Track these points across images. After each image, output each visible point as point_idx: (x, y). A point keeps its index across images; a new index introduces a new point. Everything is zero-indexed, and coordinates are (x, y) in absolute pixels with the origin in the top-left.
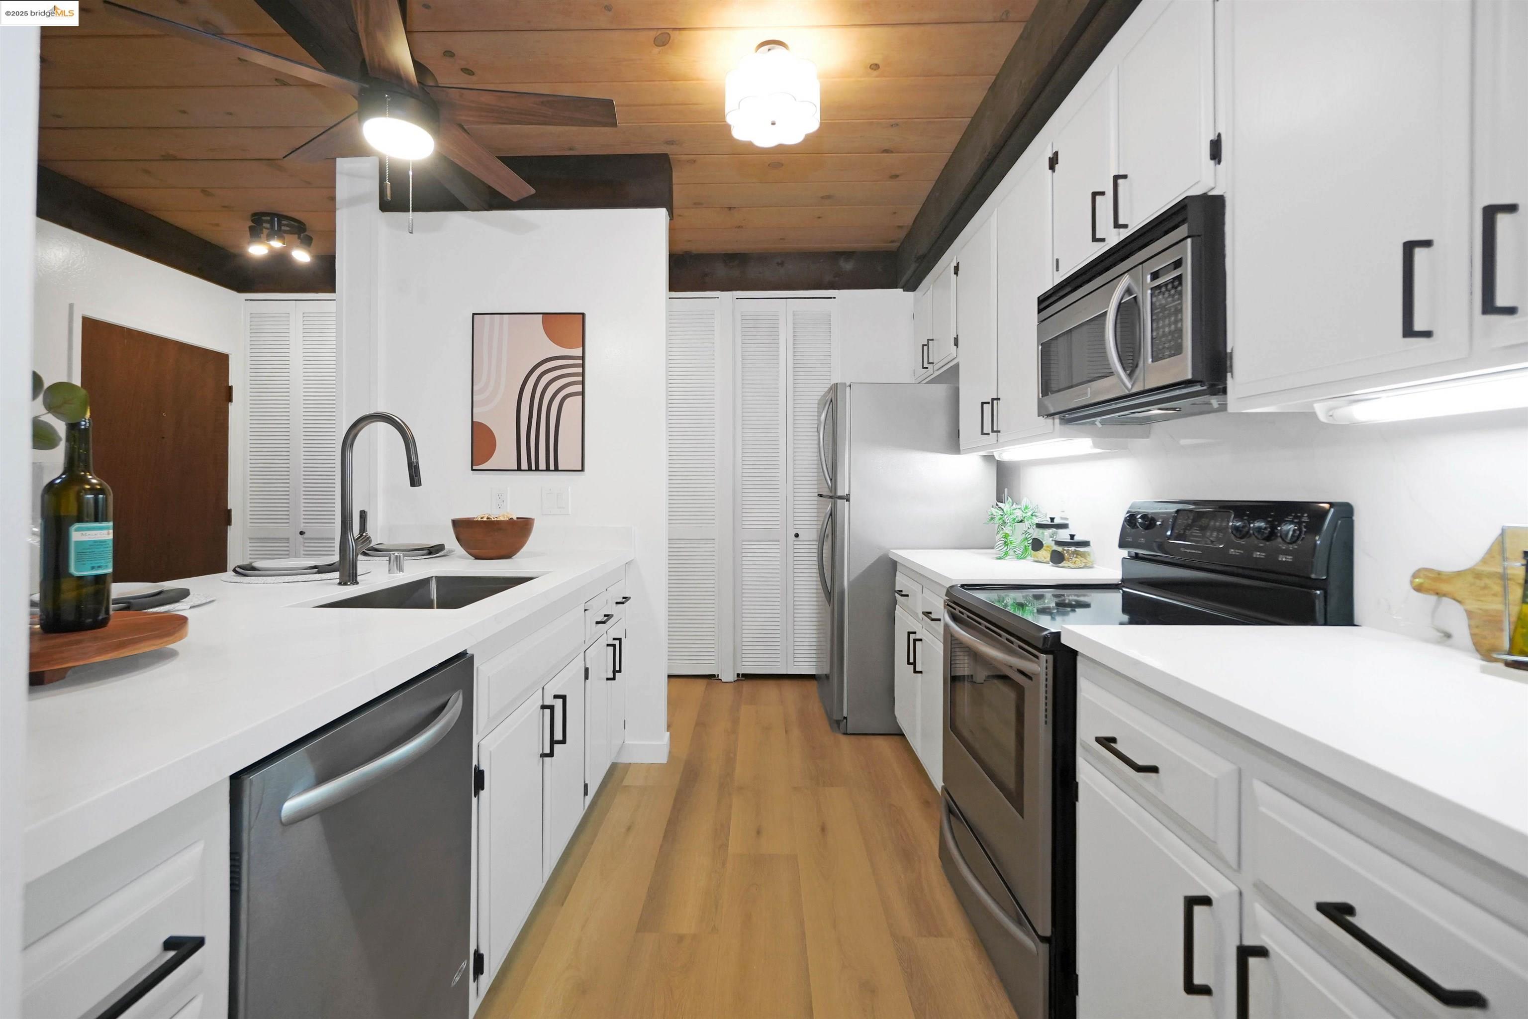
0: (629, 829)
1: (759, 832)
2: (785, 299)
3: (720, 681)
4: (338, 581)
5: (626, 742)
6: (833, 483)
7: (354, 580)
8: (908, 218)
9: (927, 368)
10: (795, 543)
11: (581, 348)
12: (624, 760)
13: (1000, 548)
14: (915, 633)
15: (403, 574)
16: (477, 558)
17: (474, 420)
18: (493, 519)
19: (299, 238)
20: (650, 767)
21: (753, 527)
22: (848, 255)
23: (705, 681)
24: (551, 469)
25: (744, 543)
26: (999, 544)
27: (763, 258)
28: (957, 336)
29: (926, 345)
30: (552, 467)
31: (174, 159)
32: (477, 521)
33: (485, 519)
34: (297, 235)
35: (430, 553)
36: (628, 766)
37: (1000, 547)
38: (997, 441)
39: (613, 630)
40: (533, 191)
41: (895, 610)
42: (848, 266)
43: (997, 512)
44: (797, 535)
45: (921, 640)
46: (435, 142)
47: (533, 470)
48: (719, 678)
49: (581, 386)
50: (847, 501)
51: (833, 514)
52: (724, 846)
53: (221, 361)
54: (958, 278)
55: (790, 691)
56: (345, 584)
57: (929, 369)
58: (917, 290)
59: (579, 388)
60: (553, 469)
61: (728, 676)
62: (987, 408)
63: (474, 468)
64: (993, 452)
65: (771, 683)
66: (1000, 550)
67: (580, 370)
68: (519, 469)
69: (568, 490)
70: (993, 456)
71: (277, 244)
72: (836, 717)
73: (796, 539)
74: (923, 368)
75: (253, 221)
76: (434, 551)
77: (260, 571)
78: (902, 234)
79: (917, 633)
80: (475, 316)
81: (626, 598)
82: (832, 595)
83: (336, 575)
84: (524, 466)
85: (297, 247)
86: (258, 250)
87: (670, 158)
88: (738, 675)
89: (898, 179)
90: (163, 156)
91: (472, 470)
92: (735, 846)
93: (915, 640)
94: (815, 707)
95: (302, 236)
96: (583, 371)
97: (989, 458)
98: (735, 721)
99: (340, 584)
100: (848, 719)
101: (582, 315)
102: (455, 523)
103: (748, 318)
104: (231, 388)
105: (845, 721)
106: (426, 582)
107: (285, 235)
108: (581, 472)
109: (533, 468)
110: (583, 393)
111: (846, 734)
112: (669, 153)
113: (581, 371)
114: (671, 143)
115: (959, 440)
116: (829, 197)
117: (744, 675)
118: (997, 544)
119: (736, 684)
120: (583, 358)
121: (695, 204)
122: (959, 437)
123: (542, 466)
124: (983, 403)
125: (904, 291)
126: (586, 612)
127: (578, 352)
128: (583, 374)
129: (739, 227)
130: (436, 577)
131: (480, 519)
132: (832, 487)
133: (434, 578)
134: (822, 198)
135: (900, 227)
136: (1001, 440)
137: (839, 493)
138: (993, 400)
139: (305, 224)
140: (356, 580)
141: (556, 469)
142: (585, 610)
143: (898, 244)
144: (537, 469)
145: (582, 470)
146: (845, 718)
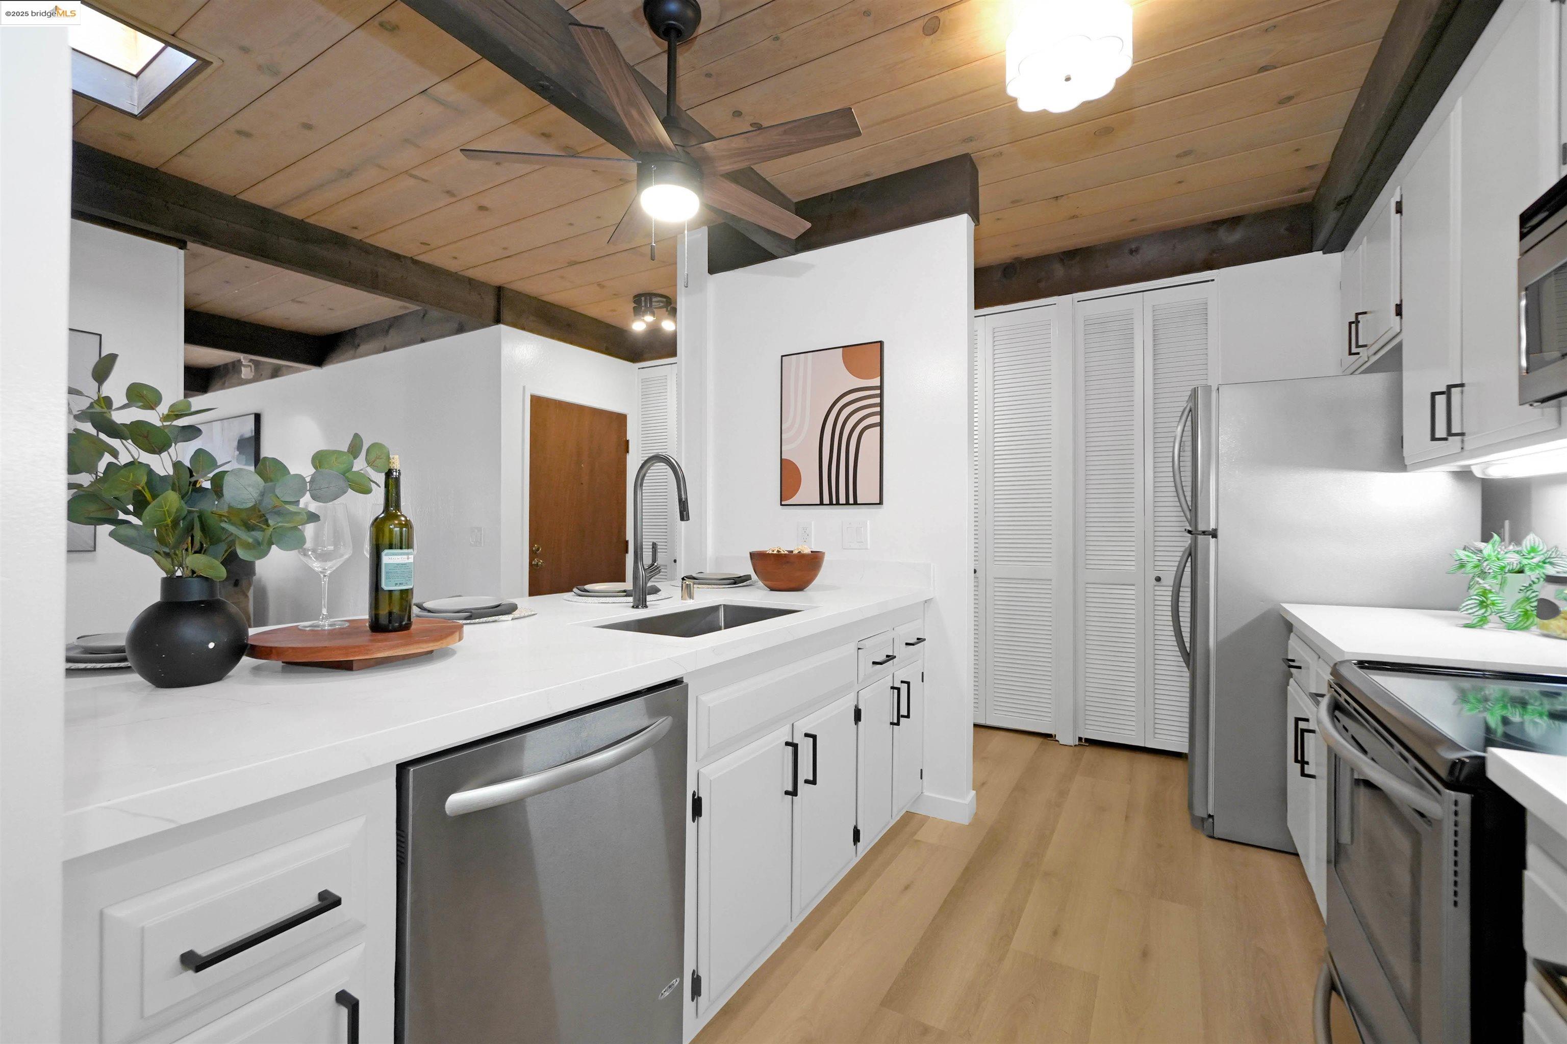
0: (907, 888)
1: (1055, 933)
2: (1142, 293)
3: (1057, 742)
4: (632, 604)
5: (925, 794)
6: (1194, 515)
7: (644, 603)
8: (1322, 153)
9: (1358, 354)
10: (1156, 588)
11: (879, 377)
12: (922, 810)
13: (1470, 611)
14: (1307, 720)
15: (693, 601)
16: (772, 589)
17: (783, 458)
18: (782, 552)
19: (667, 310)
20: (949, 825)
21: (1103, 567)
22: (1234, 221)
23: (1039, 740)
24: (850, 503)
25: (1088, 586)
26: (1467, 605)
27: (1114, 248)
28: (1401, 301)
29: (1353, 322)
30: (851, 501)
31: (576, 263)
32: (768, 554)
33: (775, 552)
34: (665, 309)
35: (735, 583)
36: (925, 819)
37: (1471, 608)
38: (1462, 448)
39: (898, 672)
40: (808, 225)
41: (1288, 685)
42: (1234, 237)
43: (1467, 556)
44: (1158, 579)
45: (1313, 731)
46: (699, 198)
47: (834, 505)
48: (1057, 739)
49: (879, 416)
50: (1213, 537)
51: (1193, 554)
52: (1008, 938)
53: (620, 420)
54: (1402, 217)
55: (1146, 767)
56: (637, 607)
57: (1361, 354)
58: (1347, 248)
59: (876, 419)
60: (853, 503)
61: (1067, 738)
62: (1441, 400)
63: (783, 503)
64: (1469, 466)
65: (1123, 755)
66: (1470, 614)
67: (878, 400)
68: (822, 503)
69: (867, 524)
70: (1471, 472)
71: (649, 318)
72: (1200, 812)
73: (1158, 583)
74: (1351, 354)
75: (635, 302)
76: (738, 581)
77: (589, 592)
78: (1317, 177)
79: (1310, 720)
80: (784, 358)
81: (920, 640)
82: (1191, 657)
83: (631, 599)
84: (826, 500)
85: (667, 318)
86: (639, 326)
87: (972, 157)
88: (1080, 739)
89: (1292, 102)
90: (568, 263)
91: (781, 505)
92: (1021, 941)
93: (1303, 731)
94: (1176, 795)
95: (669, 309)
96: (881, 401)
97: (1464, 475)
98: (1063, 794)
99: (633, 607)
100: (1215, 819)
101: (879, 344)
102: (752, 555)
103: (1091, 322)
104: (628, 441)
105: (1211, 820)
106: (715, 609)
107: (655, 310)
108: (878, 505)
109: (834, 502)
110: (881, 424)
111: (1212, 837)
112: (970, 152)
113: (879, 402)
114: (970, 140)
115: (1402, 452)
116: (1187, 154)
117: (1087, 740)
118: (1464, 605)
119: (1077, 749)
120: (881, 388)
121: (1013, 202)
122: (1402, 447)
123: (842, 500)
124: (1434, 395)
125: (1324, 253)
126: (859, 650)
127: (876, 382)
128: (881, 405)
129: (1074, 217)
130: (724, 605)
131: (771, 552)
132: (1191, 519)
133: (722, 606)
134: (1178, 156)
135: (1311, 168)
136: (1467, 447)
137: (1201, 527)
138: (1450, 387)
139: (670, 299)
140: (645, 604)
141: (855, 503)
142: (859, 649)
143: (1313, 192)
144: (838, 503)
145: (881, 503)
146: (1210, 816)
